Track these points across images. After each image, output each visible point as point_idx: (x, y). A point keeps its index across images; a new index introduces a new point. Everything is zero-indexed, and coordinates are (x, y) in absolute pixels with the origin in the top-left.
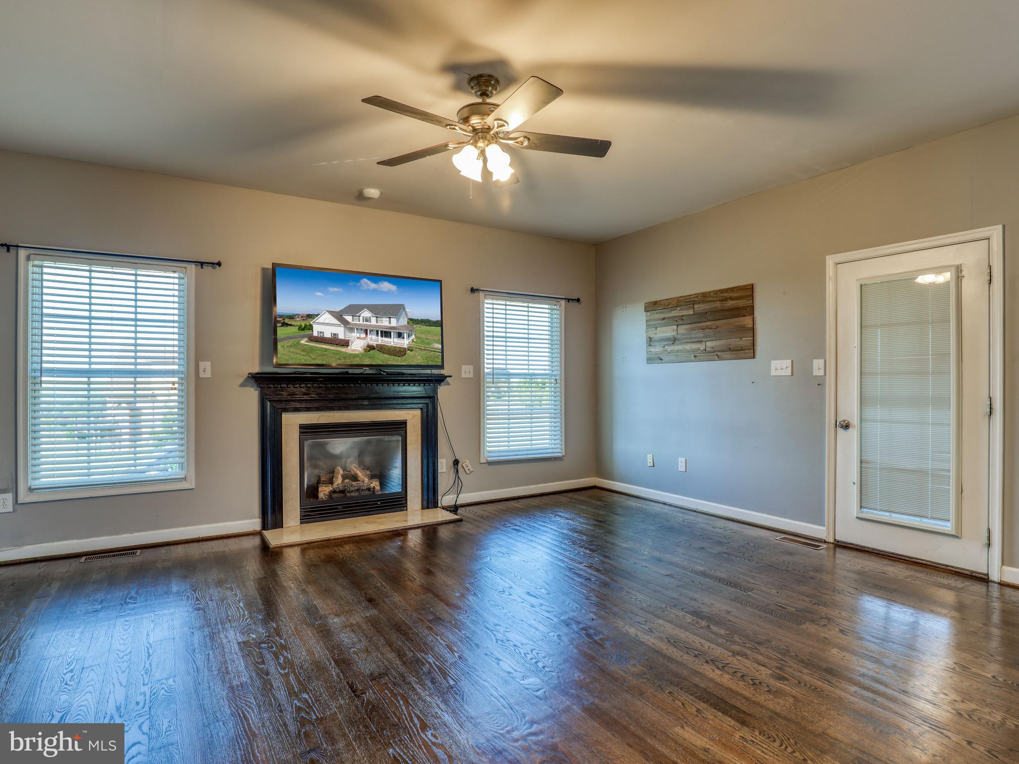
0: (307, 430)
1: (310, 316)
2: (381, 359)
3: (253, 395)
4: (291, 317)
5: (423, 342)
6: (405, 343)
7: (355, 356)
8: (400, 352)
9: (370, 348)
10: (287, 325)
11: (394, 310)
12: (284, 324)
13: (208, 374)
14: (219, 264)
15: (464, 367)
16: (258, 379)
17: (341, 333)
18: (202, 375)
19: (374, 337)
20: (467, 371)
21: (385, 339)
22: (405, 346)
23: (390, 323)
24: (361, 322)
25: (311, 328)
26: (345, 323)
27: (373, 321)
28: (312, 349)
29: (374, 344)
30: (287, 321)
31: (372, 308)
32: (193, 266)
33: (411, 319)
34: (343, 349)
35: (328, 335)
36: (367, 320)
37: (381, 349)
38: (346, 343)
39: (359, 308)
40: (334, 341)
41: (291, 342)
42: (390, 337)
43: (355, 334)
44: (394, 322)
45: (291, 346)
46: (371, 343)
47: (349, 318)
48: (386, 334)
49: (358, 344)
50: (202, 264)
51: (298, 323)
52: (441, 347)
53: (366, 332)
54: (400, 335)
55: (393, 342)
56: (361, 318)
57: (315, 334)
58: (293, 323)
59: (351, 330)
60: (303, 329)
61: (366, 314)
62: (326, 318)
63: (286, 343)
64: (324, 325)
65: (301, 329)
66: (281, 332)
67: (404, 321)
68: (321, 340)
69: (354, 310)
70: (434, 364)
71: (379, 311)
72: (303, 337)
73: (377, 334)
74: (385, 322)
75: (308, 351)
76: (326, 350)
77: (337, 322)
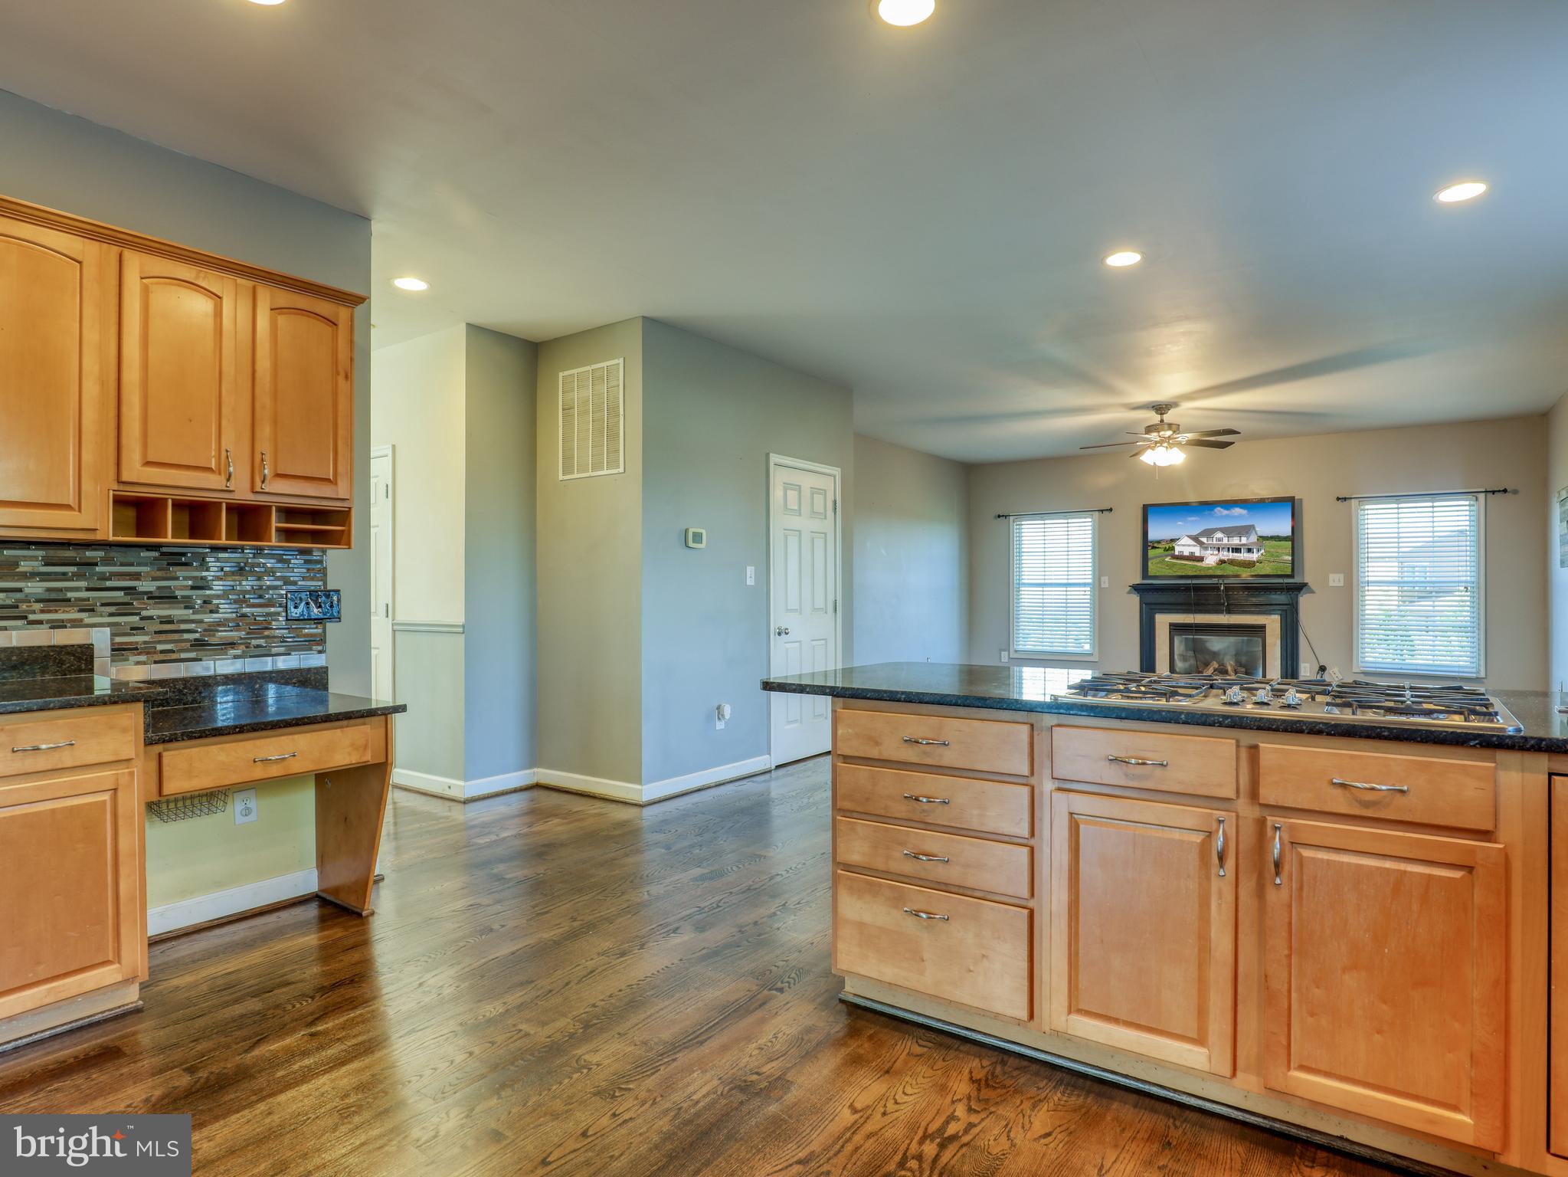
0: (1176, 629)
1: (1172, 541)
2: (1230, 570)
3: (1135, 599)
4: (1159, 542)
5: (1272, 555)
6: (1254, 556)
7: (1209, 568)
8: (1250, 564)
9: (1222, 562)
10: (1156, 548)
11: (1245, 530)
12: (1154, 548)
13: (1106, 585)
14: (1111, 510)
15: (1332, 577)
16: (1136, 588)
17: (1197, 551)
18: (1102, 586)
19: (1226, 553)
20: (1336, 580)
21: (1236, 554)
22: (1255, 559)
23: (1240, 541)
24: (1215, 542)
25: (1173, 549)
26: (1201, 544)
27: (1225, 541)
28: (1174, 565)
29: (1226, 558)
30: (1156, 545)
31: (1224, 530)
32: (1097, 513)
33: (1260, 537)
34: (1199, 564)
35: (1186, 553)
36: (1220, 540)
37: (1232, 562)
38: (1201, 559)
39: (1214, 531)
40: (1192, 558)
41: (1158, 560)
42: (1241, 552)
43: (1209, 552)
44: (1244, 540)
45: (1158, 563)
46: (1223, 558)
47: (1204, 540)
48: (1237, 550)
49: (1211, 559)
50: (1102, 511)
51: (1164, 546)
52: (1290, 558)
53: (1218, 549)
54: (1249, 550)
55: (1243, 556)
56: (1214, 539)
57: (1177, 553)
58: (1160, 546)
59: (1206, 549)
60: (1167, 550)
61: (1219, 535)
62: (1186, 541)
63: (1154, 561)
64: (1186, 546)
65: (1166, 550)
66: (1151, 553)
67: (1253, 538)
68: (1181, 557)
69: (1208, 533)
70: (1283, 573)
71: (1229, 532)
72: (1167, 556)
73: (1229, 550)
74: (1236, 541)
75: (1171, 566)
76: (1185, 565)
77: (1194, 543)
